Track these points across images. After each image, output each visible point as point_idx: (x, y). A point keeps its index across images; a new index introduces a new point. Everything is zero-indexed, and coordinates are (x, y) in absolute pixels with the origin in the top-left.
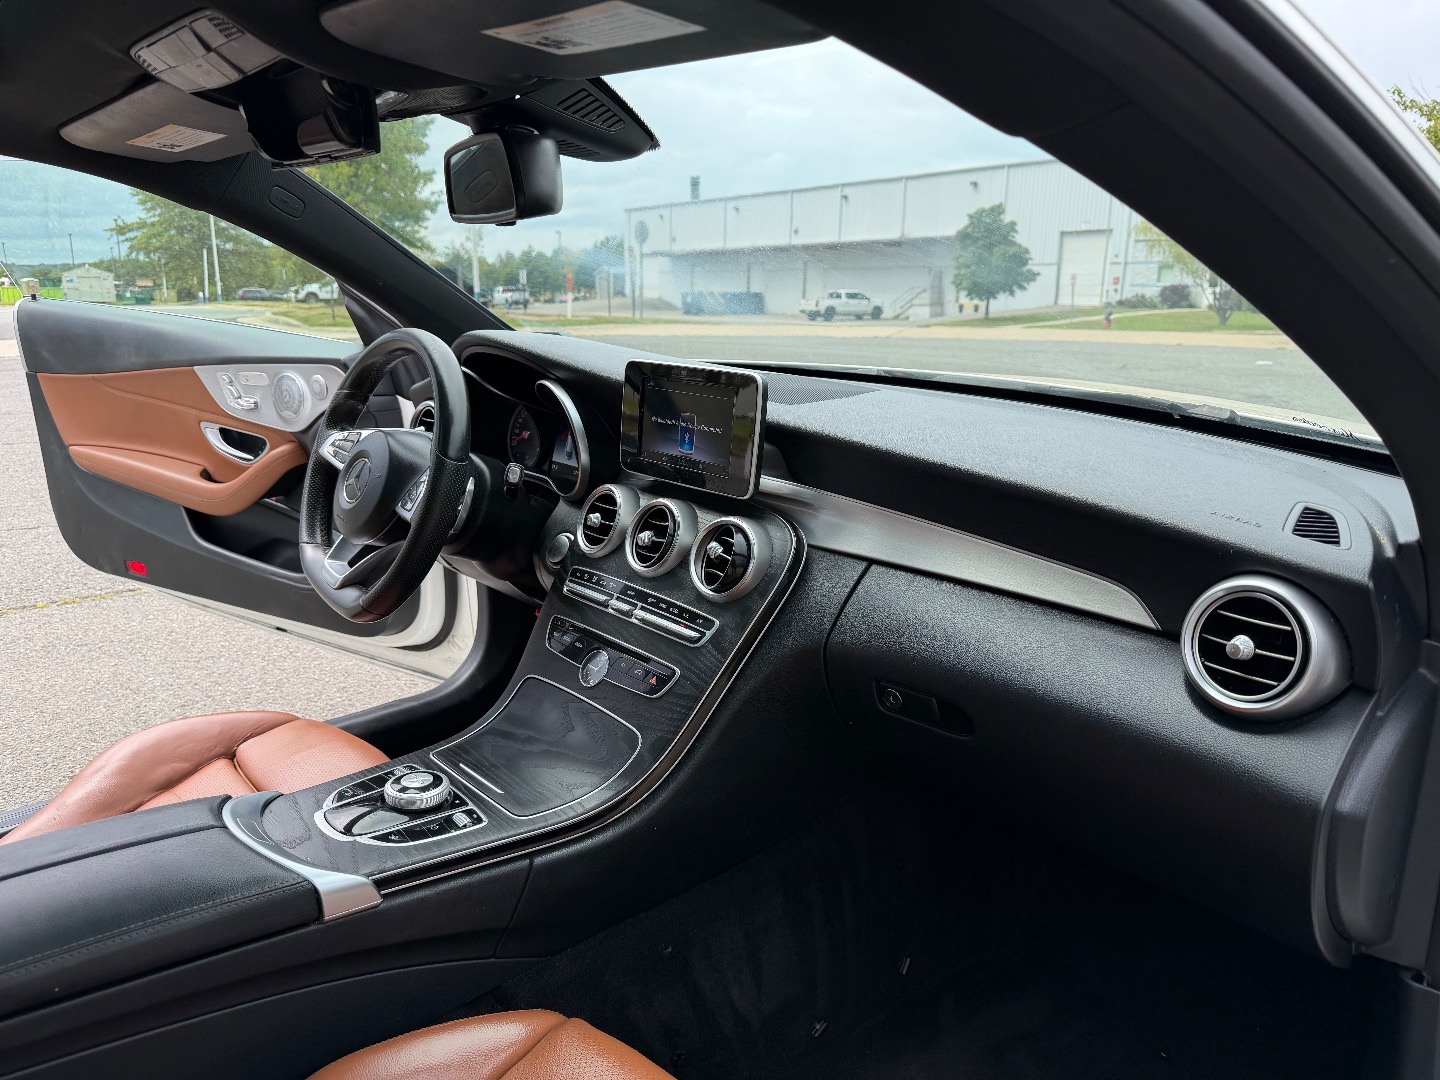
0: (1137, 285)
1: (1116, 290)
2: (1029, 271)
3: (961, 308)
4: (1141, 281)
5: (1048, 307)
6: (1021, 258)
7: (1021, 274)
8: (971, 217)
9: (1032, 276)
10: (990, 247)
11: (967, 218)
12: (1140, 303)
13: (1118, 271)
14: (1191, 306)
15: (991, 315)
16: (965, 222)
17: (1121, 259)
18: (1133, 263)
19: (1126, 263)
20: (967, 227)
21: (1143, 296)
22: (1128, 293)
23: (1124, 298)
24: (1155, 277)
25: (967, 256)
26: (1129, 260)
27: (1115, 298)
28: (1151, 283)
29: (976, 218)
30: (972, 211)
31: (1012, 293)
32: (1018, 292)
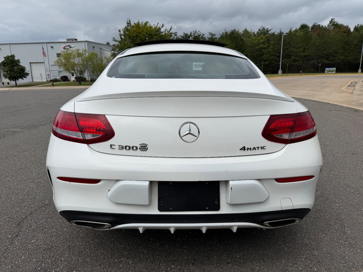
0: (54, 76)
1: (49, 77)
2: (26, 73)
3: (3, 83)
4: (55, 75)
5: (30, 82)
6: (23, 69)
7: (24, 73)
8: (5, 58)
9: (28, 74)
10: (13, 66)
11: (4, 58)
12: (56, 80)
13: (48, 73)
14: (69, 81)
15: (17, 85)
16: (3, 59)
17: (48, 70)
18: (52, 71)
19: (50, 71)
20: (4, 61)
21: (56, 79)
22: (52, 78)
23: (52, 79)
24: (58, 74)
25: (6, 69)
26: (51, 70)
27: (49, 80)
28: (57, 76)
29: (7, 58)
30: (5, 56)
31: (23, 79)
32: (24, 78)
